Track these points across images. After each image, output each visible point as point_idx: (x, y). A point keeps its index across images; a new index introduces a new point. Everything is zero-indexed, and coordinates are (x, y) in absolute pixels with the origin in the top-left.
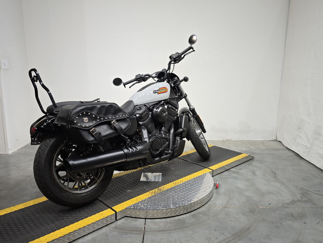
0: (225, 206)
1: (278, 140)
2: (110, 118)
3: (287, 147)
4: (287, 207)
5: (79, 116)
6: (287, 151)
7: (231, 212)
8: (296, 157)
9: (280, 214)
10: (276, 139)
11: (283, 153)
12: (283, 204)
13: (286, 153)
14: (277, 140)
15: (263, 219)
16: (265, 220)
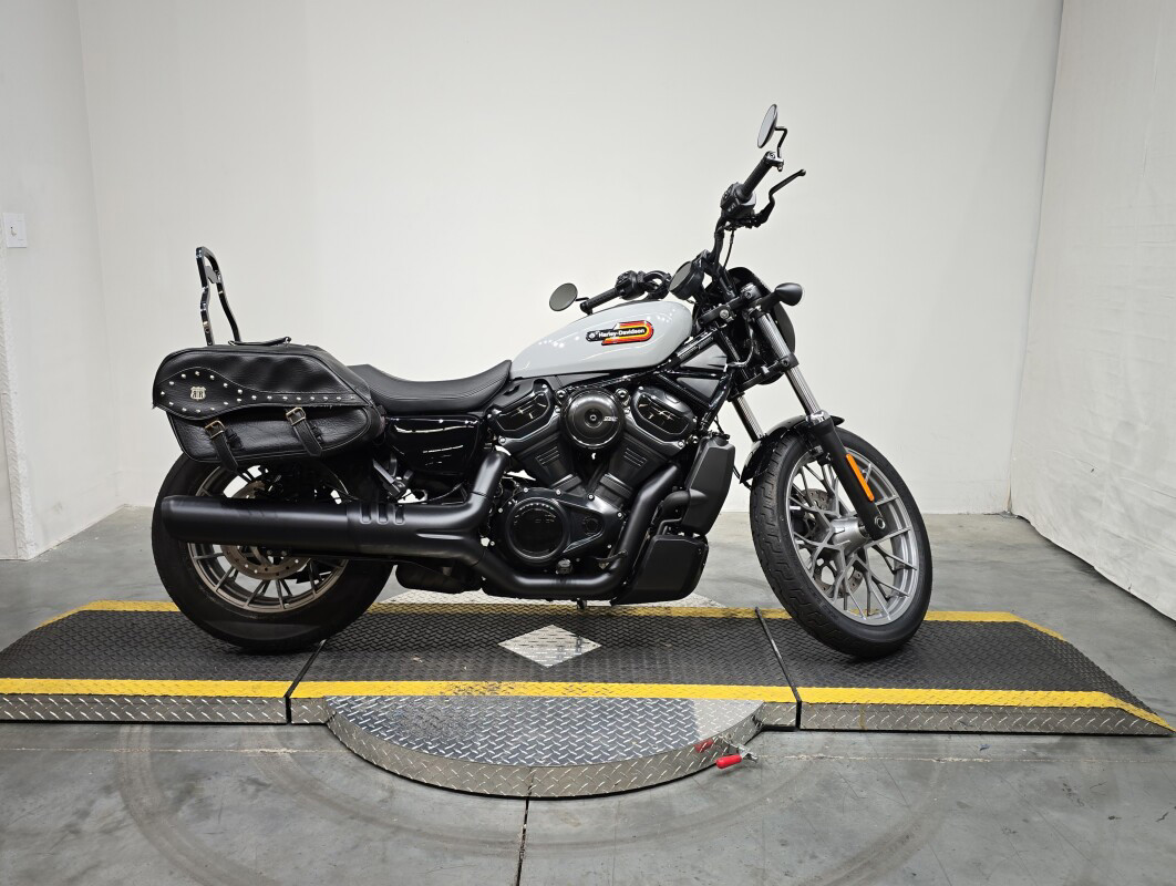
0: (821, 755)
1: (1017, 513)
2: (285, 398)
3: (1049, 541)
4: (1047, 761)
5: (178, 379)
6: (1049, 555)
7: (841, 777)
8: (1083, 577)
9: (1020, 786)
10: (1009, 510)
11: (1032, 563)
12: (1033, 750)
13: (1046, 561)
14: (1012, 514)
15: (959, 804)
16: (967, 806)
